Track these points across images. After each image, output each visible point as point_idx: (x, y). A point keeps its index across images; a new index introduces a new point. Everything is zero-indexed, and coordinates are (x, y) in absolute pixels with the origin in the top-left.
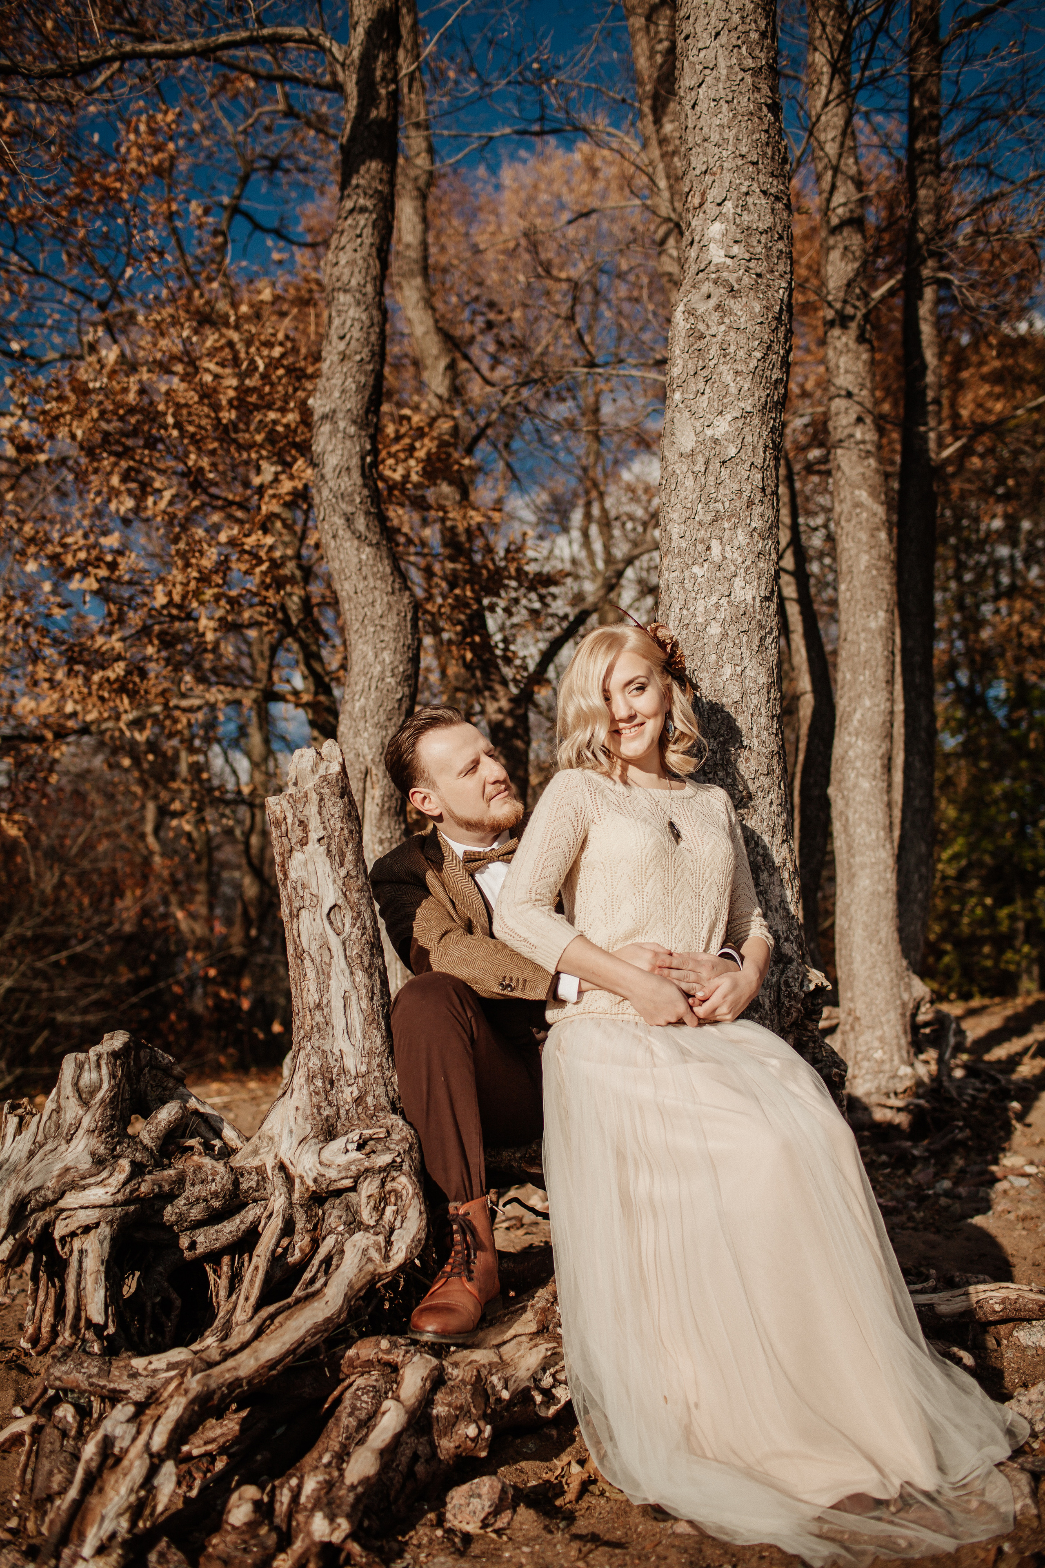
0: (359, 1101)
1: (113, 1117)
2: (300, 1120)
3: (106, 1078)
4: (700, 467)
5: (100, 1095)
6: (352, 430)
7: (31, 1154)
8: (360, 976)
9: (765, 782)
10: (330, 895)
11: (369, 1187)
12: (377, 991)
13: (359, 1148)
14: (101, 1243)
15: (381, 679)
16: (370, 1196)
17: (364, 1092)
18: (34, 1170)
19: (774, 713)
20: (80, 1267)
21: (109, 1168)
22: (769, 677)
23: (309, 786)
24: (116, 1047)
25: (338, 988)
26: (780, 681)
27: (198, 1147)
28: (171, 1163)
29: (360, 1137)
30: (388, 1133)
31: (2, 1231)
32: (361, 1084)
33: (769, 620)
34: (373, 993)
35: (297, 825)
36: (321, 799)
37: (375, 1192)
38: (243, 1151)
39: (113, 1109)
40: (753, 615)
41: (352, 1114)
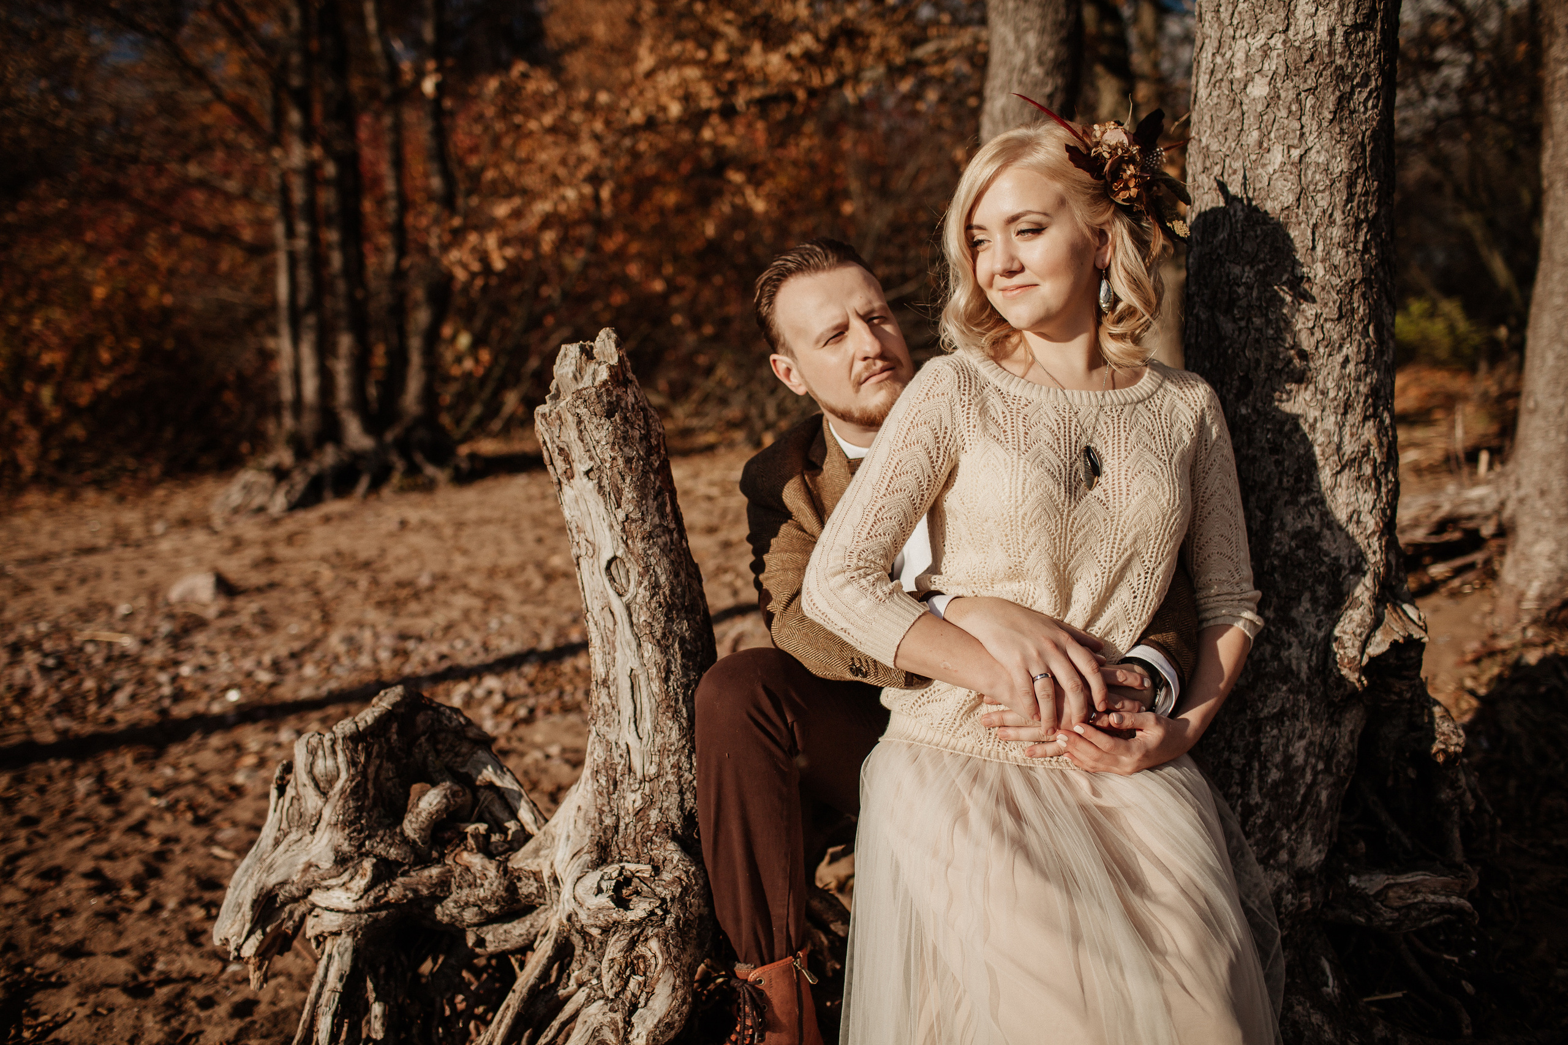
0: (640, 813)
1: (359, 809)
2: (580, 823)
3: (343, 767)
5: (338, 785)
7: (277, 843)
8: (648, 648)
9: (1335, 331)
10: (608, 545)
11: (614, 947)
12: (676, 668)
13: (618, 888)
14: (341, 955)
15: (1025, 69)
16: (612, 960)
17: (649, 802)
18: (280, 861)
19: (1362, 216)
20: (326, 975)
21: (351, 870)
22: (1353, 159)
23: (563, 404)
24: (362, 726)
25: (624, 664)
26: (1381, 161)
27: (471, 841)
28: (443, 856)
29: (620, 874)
30: (657, 870)
31: (248, 926)
32: (647, 791)
33: (1362, 62)
34: (669, 672)
35: (555, 455)
36: (580, 422)
37: (619, 956)
38: (530, 845)
39: (357, 800)
40: (1327, 60)
41: (631, 830)
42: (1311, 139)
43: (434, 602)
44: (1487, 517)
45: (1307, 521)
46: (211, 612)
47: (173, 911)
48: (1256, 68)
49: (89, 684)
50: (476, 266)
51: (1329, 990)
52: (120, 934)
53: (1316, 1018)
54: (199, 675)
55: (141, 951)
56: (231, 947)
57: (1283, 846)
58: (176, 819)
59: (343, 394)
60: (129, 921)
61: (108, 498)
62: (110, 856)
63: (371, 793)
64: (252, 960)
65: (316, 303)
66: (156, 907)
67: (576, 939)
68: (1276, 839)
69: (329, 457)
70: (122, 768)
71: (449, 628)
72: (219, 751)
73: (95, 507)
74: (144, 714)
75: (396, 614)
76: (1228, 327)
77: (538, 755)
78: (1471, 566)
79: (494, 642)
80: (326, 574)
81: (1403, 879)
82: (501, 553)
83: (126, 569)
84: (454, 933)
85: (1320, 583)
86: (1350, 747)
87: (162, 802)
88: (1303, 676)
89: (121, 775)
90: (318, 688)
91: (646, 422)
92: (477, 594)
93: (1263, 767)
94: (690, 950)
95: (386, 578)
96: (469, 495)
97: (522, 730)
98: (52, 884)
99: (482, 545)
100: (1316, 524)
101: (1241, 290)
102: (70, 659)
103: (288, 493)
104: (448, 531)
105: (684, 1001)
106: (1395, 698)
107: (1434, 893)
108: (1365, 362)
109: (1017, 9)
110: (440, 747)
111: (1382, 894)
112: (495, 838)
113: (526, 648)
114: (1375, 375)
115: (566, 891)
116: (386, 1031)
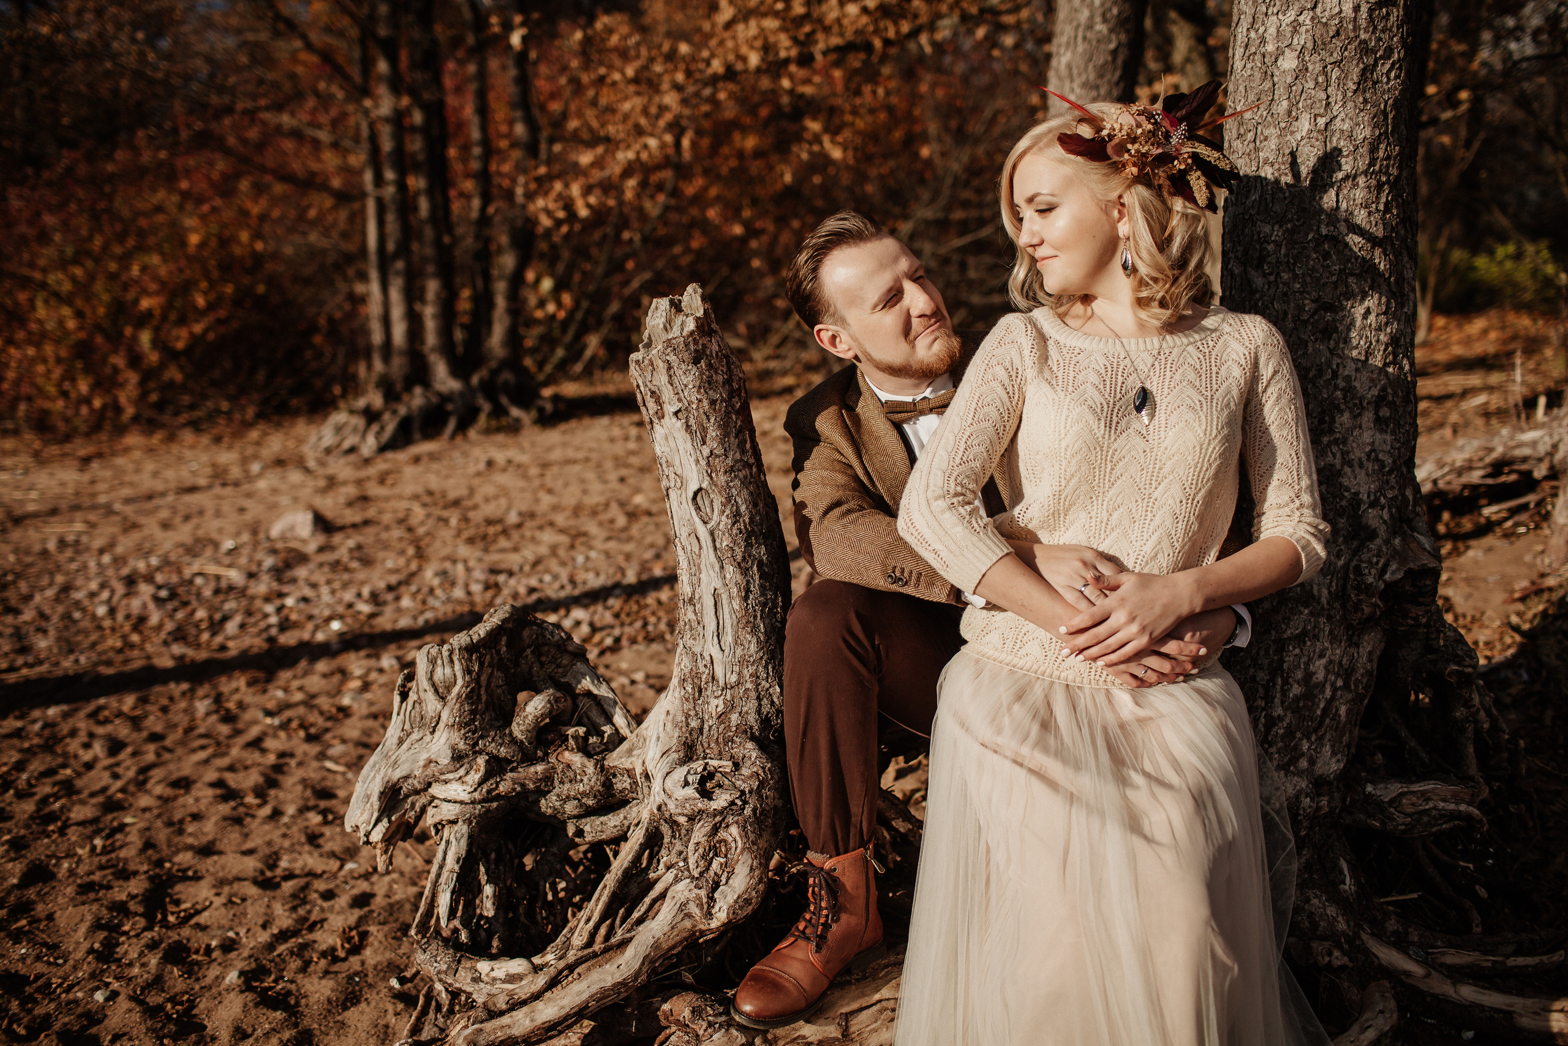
0: (722, 717)
1: (473, 712)
2: (669, 726)
3: (459, 674)
5: (455, 691)
7: (401, 742)
8: (730, 569)
10: (694, 478)
11: (699, 833)
12: (755, 588)
13: (703, 781)
14: (458, 840)
15: (1090, 27)
16: (698, 844)
17: (730, 707)
18: (403, 758)
19: (1384, 179)
20: (444, 859)
21: (466, 766)
22: (1376, 126)
23: (654, 352)
24: (475, 638)
25: (709, 584)
26: (1403, 127)
27: (571, 741)
28: (546, 754)
29: (705, 769)
30: (737, 766)
31: (376, 815)
32: (728, 697)
33: (1385, 36)
34: (748, 591)
35: (648, 398)
36: (670, 368)
37: (703, 840)
38: (625, 746)
39: (472, 704)
40: (1352, 35)
41: (714, 732)
42: (1336, 108)
43: (522, 537)
44: (1540, 460)
45: (1330, 459)
46: (311, 548)
47: (293, 817)
48: (1286, 43)
49: (201, 614)
50: (561, 214)
51: (1347, 887)
52: (246, 836)
53: (1331, 911)
54: (302, 605)
55: (267, 851)
56: (362, 833)
57: (1303, 754)
58: (289, 737)
59: (431, 338)
60: (253, 824)
61: (205, 440)
62: (231, 768)
63: (484, 698)
64: (379, 845)
65: (404, 249)
66: (277, 813)
67: (665, 829)
68: (1296, 748)
69: (417, 399)
70: (237, 690)
71: (536, 563)
72: (325, 676)
73: (192, 447)
74: (254, 642)
75: (486, 550)
76: (1259, 281)
77: (624, 681)
78: (1524, 507)
79: (581, 576)
80: (419, 512)
81: (1415, 788)
82: (585, 492)
83: (226, 507)
84: (556, 824)
85: (1341, 516)
86: (1369, 667)
87: (276, 721)
88: (1324, 600)
89: (236, 697)
90: (415, 618)
91: (729, 368)
92: (562, 531)
93: (1286, 682)
94: (766, 836)
95: (476, 516)
96: (553, 436)
97: (608, 658)
98: (182, 791)
99: (566, 485)
100: (1338, 462)
101: (1271, 247)
102: (181, 590)
103: (378, 434)
104: (534, 471)
105: (760, 881)
106: (1410, 622)
107: (1444, 800)
108: (1385, 313)
110: (544, 659)
111: (1395, 801)
112: (593, 740)
113: (610, 582)
114: (1395, 325)
115: (657, 785)
116: (497, 910)
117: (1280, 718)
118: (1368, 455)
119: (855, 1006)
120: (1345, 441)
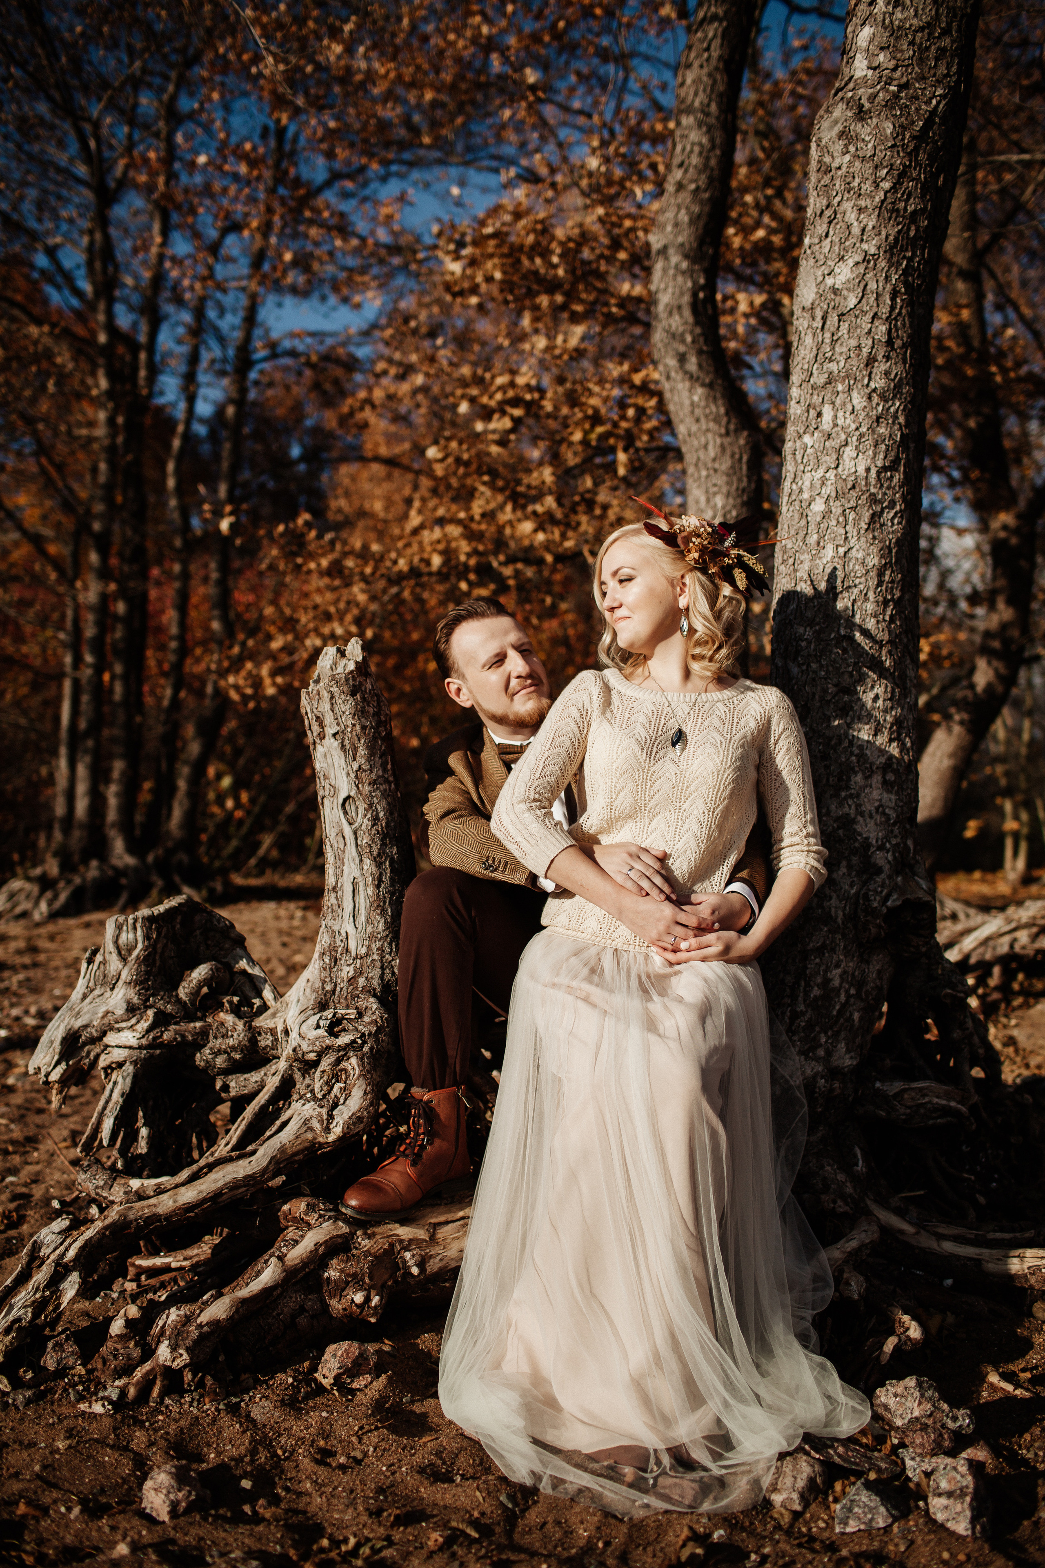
0: (352, 981)
1: (147, 973)
2: (308, 991)
3: (140, 939)
4: (818, 323)
5: (135, 953)
6: (685, 265)
7: (85, 997)
8: (367, 862)
10: (345, 787)
11: (325, 1064)
12: (386, 879)
13: (332, 1025)
14: (124, 1078)
16: (323, 1072)
17: (359, 973)
18: (85, 1010)
19: (890, 597)
20: (111, 1095)
21: (138, 1016)
22: (882, 557)
23: (322, 685)
24: (156, 913)
25: (350, 874)
26: (904, 561)
27: (227, 1007)
28: (205, 1015)
29: (334, 1016)
30: (360, 1015)
31: (56, 1058)
32: (358, 965)
33: (890, 492)
34: (380, 881)
35: (313, 722)
36: (332, 697)
37: (328, 1068)
38: (269, 1012)
39: (148, 966)
40: (864, 489)
41: (344, 993)
42: (853, 542)
45: (846, 809)
48: (817, 493)
50: (249, 691)
51: (859, 1167)
53: (841, 1177)
56: (43, 1073)
57: (821, 1046)
59: (112, 815)
63: (158, 964)
64: (56, 1085)
65: (95, 727)
67: (298, 1075)
68: (816, 1039)
69: (93, 870)
76: (795, 670)
81: (915, 1085)
84: (206, 1076)
86: (878, 983)
88: (840, 921)
91: (379, 704)
93: (808, 985)
94: (379, 1068)
100: (852, 812)
101: (804, 644)
103: (50, 903)
105: (371, 1103)
106: (912, 948)
107: (938, 1097)
108: (891, 700)
109: (707, 477)
110: (210, 940)
111: (899, 1095)
112: (244, 1007)
115: (294, 1035)
116: (149, 1149)
117: (803, 1013)
118: (877, 809)
119: (442, 1219)
120: (858, 796)
